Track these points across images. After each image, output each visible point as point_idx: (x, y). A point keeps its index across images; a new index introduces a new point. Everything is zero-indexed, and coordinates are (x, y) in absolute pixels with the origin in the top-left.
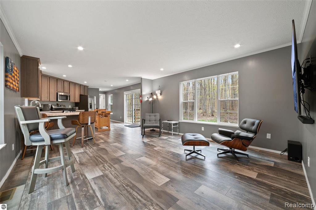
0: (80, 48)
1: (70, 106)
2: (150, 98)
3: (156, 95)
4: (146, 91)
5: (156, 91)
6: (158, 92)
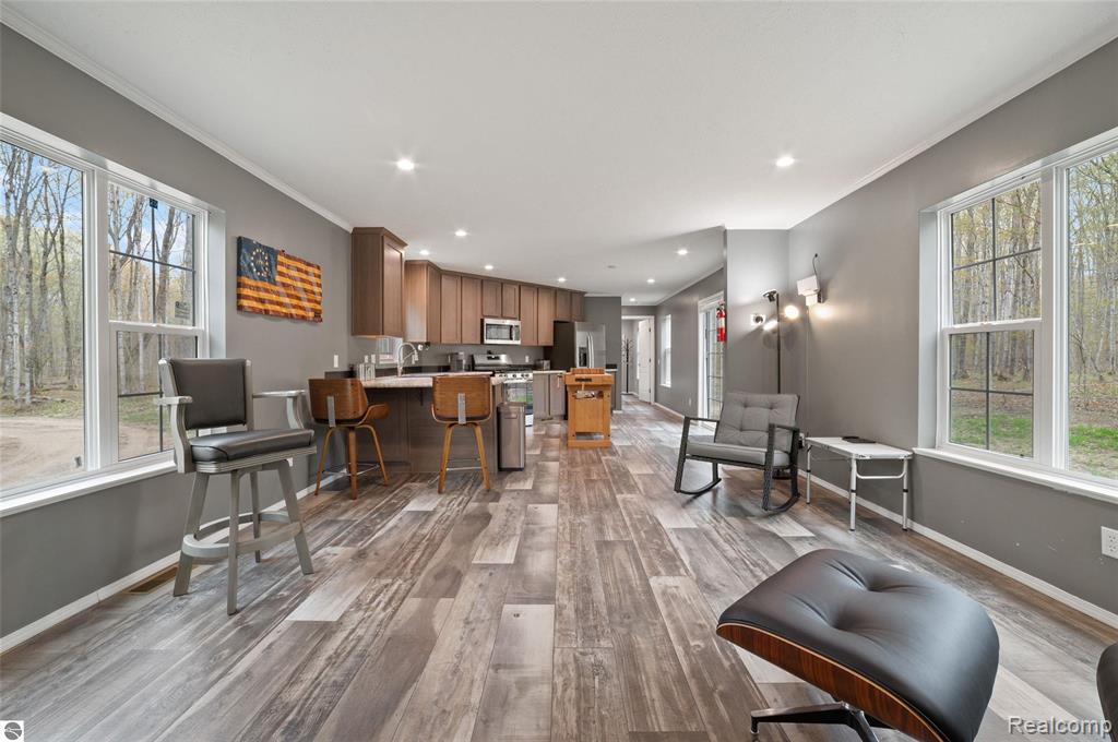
0: (406, 165)
1: (527, 358)
2: (768, 320)
3: (801, 302)
4: (749, 286)
5: (799, 283)
6: (807, 288)
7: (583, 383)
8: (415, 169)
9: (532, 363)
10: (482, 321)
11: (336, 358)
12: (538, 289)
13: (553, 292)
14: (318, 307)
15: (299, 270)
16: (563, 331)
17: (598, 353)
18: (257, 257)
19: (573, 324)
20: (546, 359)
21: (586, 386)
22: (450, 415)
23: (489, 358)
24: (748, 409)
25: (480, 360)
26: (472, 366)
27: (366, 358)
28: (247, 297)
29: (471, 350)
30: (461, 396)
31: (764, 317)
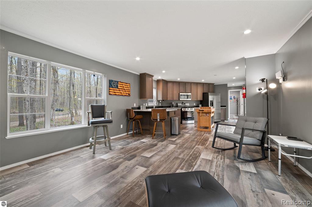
7: (201, 112)
8: (140, 60)
9: (196, 105)
10: (179, 94)
11: (135, 104)
12: (197, 84)
13: (202, 84)
14: (129, 93)
15: (125, 85)
16: (205, 96)
17: (217, 102)
18: (113, 83)
19: (208, 94)
20: (201, 104)
21: (202, 112)
22: (155, 119)
23: (182, 104)
24: (247, 122)
25: (179, 104)
26: (177, 106)
27: (144, 104)
28: (111, 92)
29: (177, 102)
30: (158, 114)
31: (263, 88)
